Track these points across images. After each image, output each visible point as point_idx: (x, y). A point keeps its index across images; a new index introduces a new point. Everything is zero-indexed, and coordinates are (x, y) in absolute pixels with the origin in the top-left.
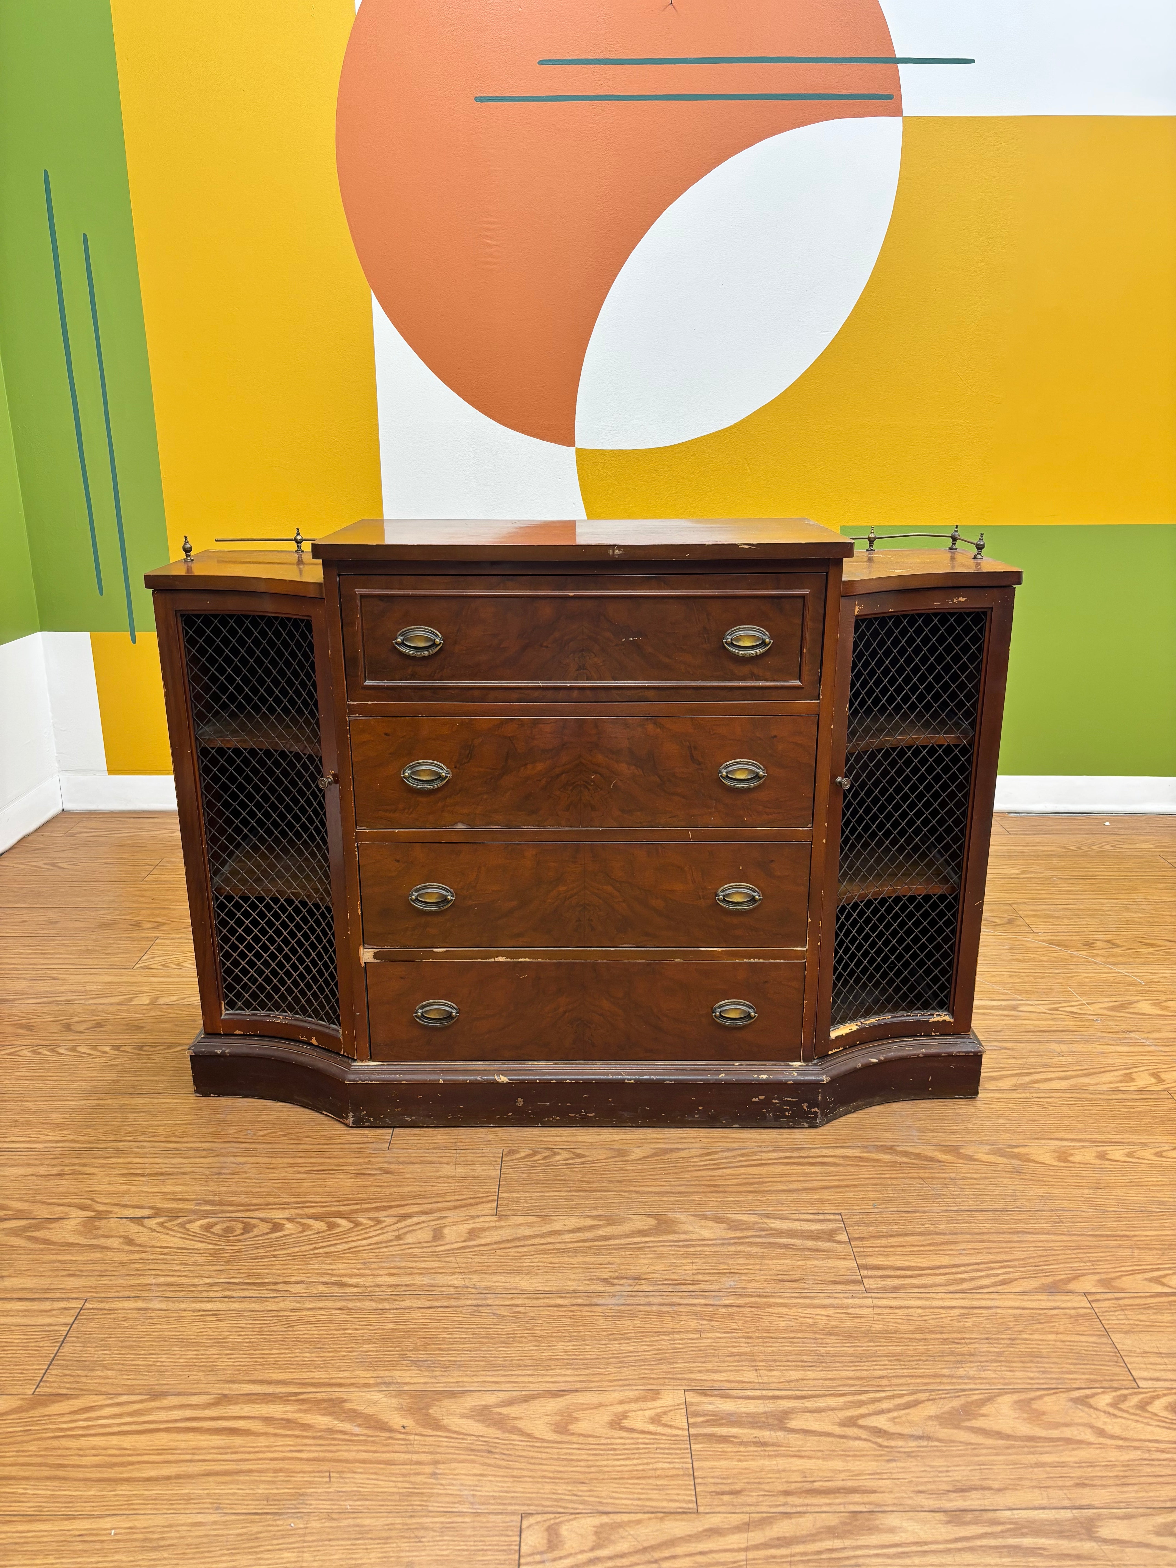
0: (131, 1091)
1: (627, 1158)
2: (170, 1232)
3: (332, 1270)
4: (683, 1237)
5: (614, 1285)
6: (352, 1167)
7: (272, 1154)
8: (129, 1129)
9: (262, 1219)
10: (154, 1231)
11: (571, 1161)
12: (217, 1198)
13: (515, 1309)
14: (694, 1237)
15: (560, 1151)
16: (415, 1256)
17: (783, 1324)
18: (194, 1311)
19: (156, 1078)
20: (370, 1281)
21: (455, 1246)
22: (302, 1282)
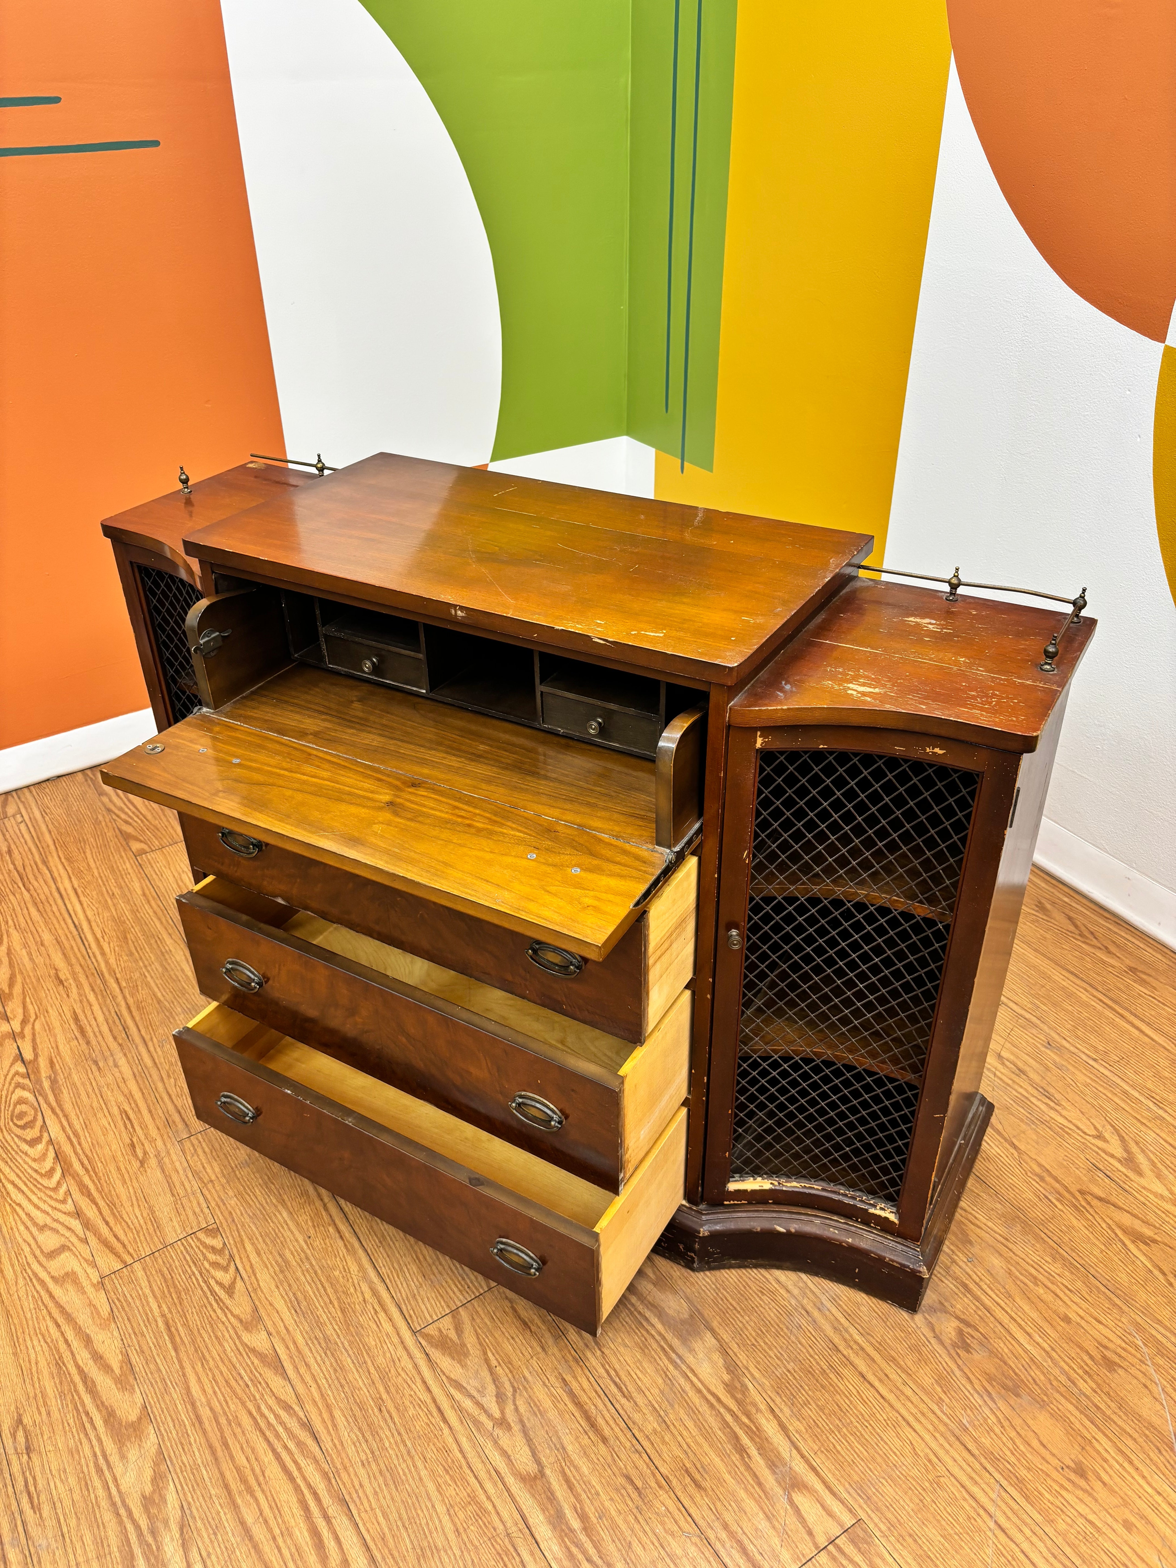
9: (43, 1126)
12: (62, 1081)
21: (43, 1275)
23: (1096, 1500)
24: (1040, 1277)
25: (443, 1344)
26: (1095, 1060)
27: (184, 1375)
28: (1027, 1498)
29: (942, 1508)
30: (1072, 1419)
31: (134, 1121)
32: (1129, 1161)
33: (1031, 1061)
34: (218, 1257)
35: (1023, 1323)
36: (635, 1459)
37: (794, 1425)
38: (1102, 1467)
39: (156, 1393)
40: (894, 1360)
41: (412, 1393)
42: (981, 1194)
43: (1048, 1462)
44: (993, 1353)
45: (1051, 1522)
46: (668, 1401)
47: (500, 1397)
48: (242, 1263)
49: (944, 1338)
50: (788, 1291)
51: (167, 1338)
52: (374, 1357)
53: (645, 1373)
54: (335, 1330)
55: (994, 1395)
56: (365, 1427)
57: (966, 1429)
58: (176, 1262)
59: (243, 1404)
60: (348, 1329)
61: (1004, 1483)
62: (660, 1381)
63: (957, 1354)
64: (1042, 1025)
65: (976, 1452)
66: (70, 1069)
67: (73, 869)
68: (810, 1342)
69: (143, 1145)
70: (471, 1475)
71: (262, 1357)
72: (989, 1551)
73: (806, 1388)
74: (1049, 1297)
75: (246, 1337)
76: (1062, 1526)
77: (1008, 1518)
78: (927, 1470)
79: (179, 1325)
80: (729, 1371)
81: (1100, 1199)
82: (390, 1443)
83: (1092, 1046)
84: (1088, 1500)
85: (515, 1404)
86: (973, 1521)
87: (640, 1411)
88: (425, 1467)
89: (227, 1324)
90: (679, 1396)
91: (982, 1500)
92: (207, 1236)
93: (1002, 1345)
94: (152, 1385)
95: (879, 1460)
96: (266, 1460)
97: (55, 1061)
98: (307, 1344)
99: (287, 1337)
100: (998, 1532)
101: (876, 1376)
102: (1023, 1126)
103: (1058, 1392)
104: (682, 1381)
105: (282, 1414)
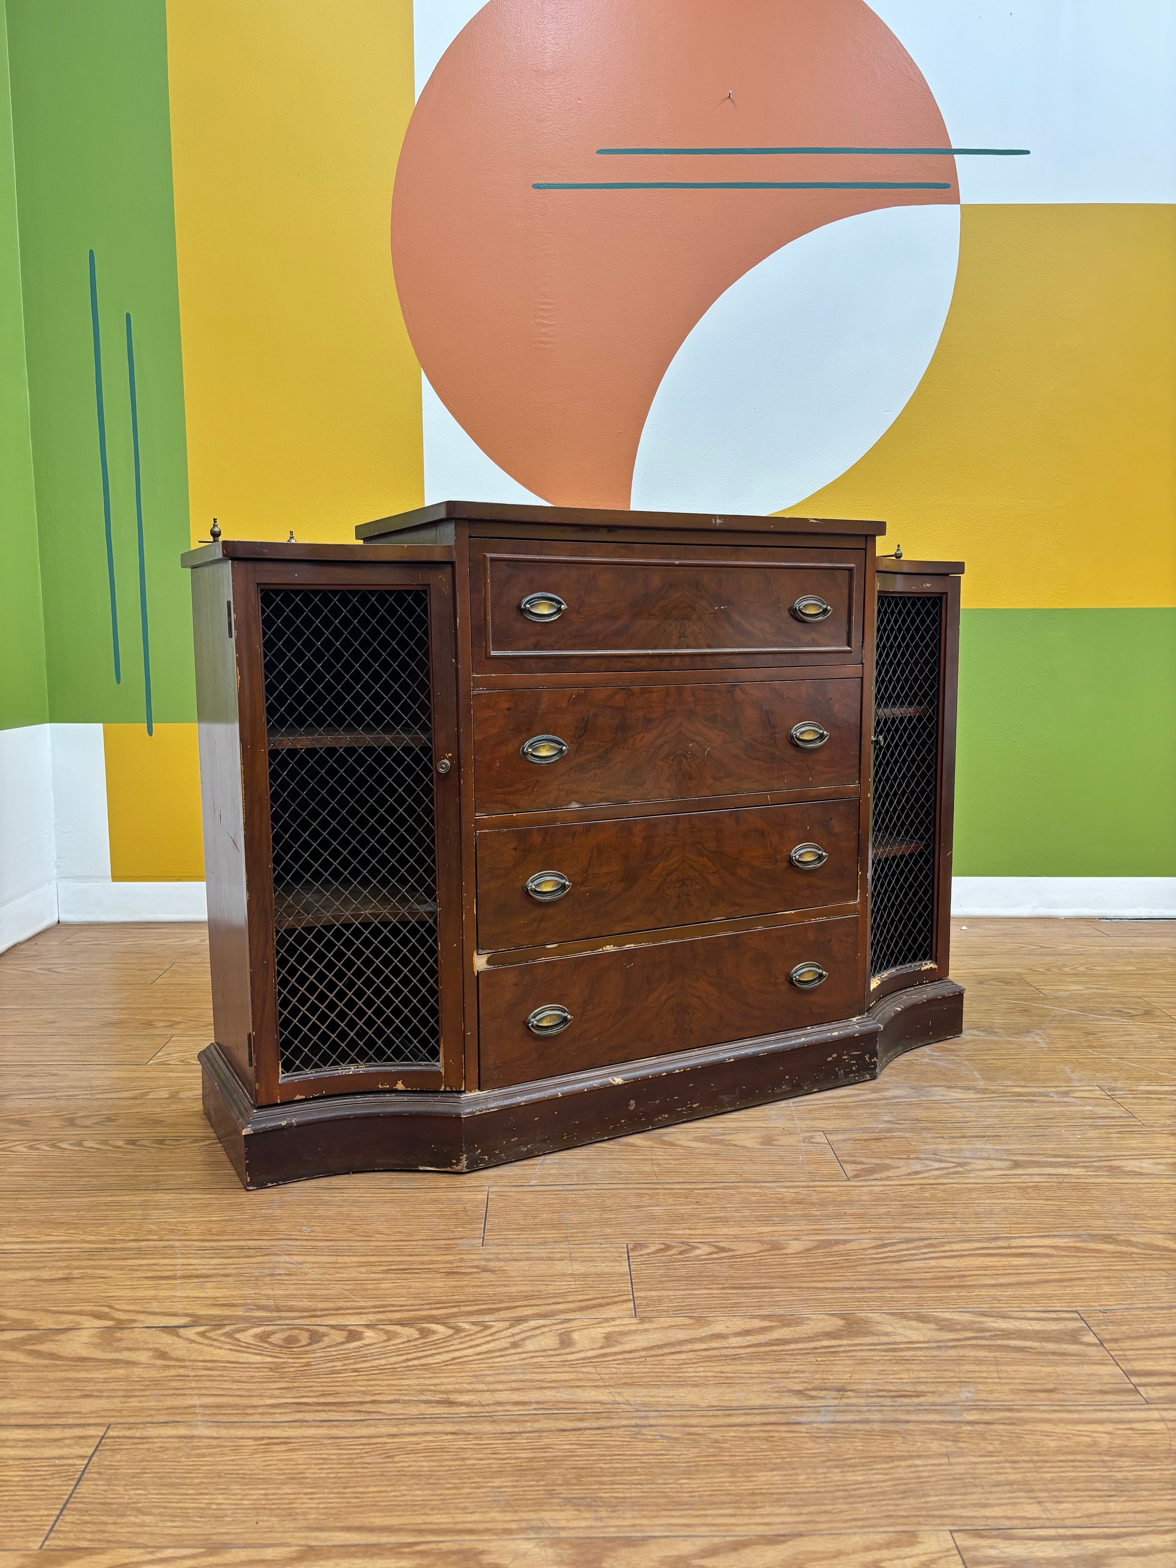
0: (152, 1186)
1: (784, 1251)
2: (215, 1343)
3: (434, 1385)
4: (884, 1339)
5: (813, 1398)
6: (441, 1266)
7: (336, 1252)
8: (153, 1227)
9: (333, 1327)
10: (194, 1342)
11: (715, 1256)
12: (272, 1302)
13: (688, 1430)
14: (898, 1339)
15: (699, 1245)
16: (541, 1366)
17: (1052, 1444)
18: (255, 1439)
19: (183, 1173)
20: (487, 1398)
21: (590, 1354)
22: (397, 1401)
23: (1110, 1036)
25: (869, 1171)
30: (1056, 1026)
31: (411, 1267)
37: (1020, 1083)
43: (1080, 1038)
46: (977, 1112)
53: (949, 1113)
62: (960, 1110)
66: (256, 1294)
69: (458, 1267)
73: (995, 1074)
80: (966, 1089)
96: (932, 1264)
97: (221, 1302)
98: (822, 1225)
99: (806, 1232)
105: (890, 1248)
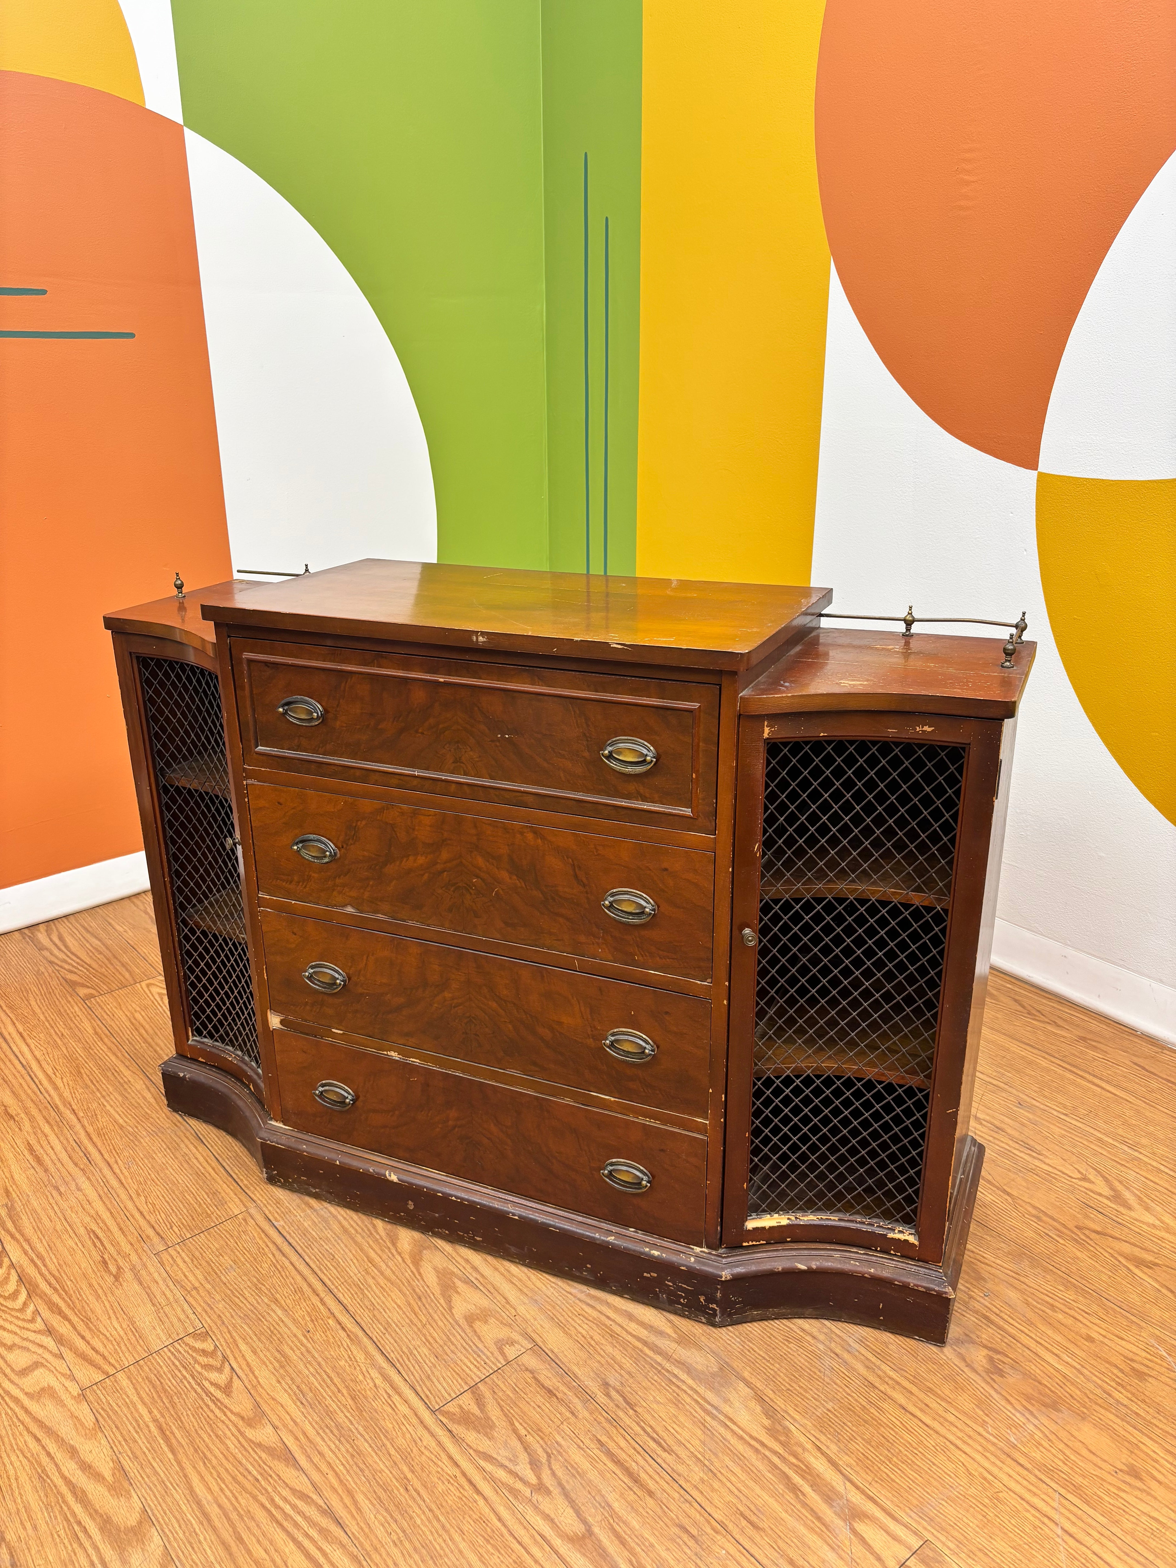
23: (1155, 1498)
24: (1056, 1304)
25: (466, 1419)
26: (1066, 1115)
27: (185, 1476)
28: (1087, 1503)
29: (1007, 1522)
30: (1115, 1426)
31: (103, 1239)
32: (1117, 1197)
33: (1006, 1119)
34: (211, 1360)
35: (1049, 1346)
36: (686, 1509)
37: (844, 1460)
38: (1154, 1467)
39: (155, 1496)
40: (931, 1390)
41: (439, 1470)
42: (985, 1236)
43: (1101, 1468)
44: (1027, 1375)
45: (1116, 1522)
46: (710, 1450)
47: (534, 1464)
48: (238, 1362)
49: (976, 1366)
50: (814, 1337)
51: (162, 1442)
52: (393, 1439)
53: (682, 1426)
54: (346, 1417)
55: (1035, 1412)
56: (392, 1507)
57: (1014, 1447)
58: (164, 1368)
59: (255, 1498)
60: (362, 1415)
61: (1062, 1491)
62: (699, 1433)
63: (992, 1379)
64: (1010, 1089)
65: (1029, 1466)
66: (28, 1196)
67: (17, 1016)
68: (845, 1382)
69: (115, 1260)
70: (515, 1542)
71: (270, 1451)
72: (1062, 1557)
73: (849, 1424)
74: (1069, 1321)
75: (250, 1433)
76: (1128, 1526)
77: (1074, 1523)
78: (984, 1488)
79: (174, 1428)
80: (768, 1416)
81: (1098, 1233)
82: (422, 1520)
83: (1061, 1103)
84: (1147, 1498)
85: (551, 1469)
86: (1039, 1530)
87: (684, 1463)
88: (463, 1539)
89: (227, 1422)
90: (721, 1444)
91: (1045, 1509)
92: (195, 1340)
93: (1033, 1367)
94: (150, 1489)
95: (935, 1483)
96: (287, 1550)
97: (11, 1190)
98: (318, 1433)
99: (295, 1429)
100: (1067, 1538)
101: (917, 1407)
102: (1012, 1176)
103: (1096, 1404)
104: (722, 1430)
105: (300, 1504)
